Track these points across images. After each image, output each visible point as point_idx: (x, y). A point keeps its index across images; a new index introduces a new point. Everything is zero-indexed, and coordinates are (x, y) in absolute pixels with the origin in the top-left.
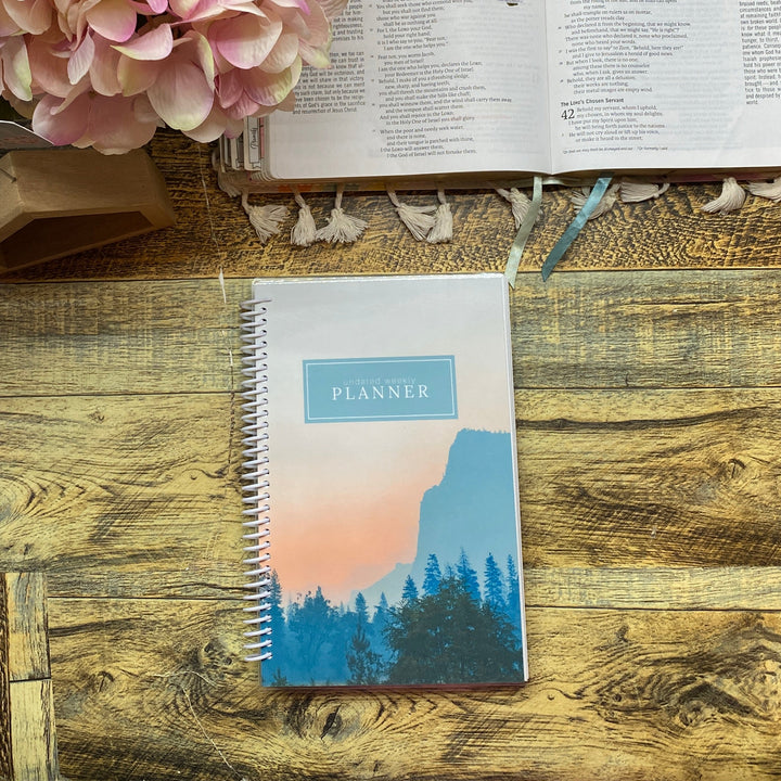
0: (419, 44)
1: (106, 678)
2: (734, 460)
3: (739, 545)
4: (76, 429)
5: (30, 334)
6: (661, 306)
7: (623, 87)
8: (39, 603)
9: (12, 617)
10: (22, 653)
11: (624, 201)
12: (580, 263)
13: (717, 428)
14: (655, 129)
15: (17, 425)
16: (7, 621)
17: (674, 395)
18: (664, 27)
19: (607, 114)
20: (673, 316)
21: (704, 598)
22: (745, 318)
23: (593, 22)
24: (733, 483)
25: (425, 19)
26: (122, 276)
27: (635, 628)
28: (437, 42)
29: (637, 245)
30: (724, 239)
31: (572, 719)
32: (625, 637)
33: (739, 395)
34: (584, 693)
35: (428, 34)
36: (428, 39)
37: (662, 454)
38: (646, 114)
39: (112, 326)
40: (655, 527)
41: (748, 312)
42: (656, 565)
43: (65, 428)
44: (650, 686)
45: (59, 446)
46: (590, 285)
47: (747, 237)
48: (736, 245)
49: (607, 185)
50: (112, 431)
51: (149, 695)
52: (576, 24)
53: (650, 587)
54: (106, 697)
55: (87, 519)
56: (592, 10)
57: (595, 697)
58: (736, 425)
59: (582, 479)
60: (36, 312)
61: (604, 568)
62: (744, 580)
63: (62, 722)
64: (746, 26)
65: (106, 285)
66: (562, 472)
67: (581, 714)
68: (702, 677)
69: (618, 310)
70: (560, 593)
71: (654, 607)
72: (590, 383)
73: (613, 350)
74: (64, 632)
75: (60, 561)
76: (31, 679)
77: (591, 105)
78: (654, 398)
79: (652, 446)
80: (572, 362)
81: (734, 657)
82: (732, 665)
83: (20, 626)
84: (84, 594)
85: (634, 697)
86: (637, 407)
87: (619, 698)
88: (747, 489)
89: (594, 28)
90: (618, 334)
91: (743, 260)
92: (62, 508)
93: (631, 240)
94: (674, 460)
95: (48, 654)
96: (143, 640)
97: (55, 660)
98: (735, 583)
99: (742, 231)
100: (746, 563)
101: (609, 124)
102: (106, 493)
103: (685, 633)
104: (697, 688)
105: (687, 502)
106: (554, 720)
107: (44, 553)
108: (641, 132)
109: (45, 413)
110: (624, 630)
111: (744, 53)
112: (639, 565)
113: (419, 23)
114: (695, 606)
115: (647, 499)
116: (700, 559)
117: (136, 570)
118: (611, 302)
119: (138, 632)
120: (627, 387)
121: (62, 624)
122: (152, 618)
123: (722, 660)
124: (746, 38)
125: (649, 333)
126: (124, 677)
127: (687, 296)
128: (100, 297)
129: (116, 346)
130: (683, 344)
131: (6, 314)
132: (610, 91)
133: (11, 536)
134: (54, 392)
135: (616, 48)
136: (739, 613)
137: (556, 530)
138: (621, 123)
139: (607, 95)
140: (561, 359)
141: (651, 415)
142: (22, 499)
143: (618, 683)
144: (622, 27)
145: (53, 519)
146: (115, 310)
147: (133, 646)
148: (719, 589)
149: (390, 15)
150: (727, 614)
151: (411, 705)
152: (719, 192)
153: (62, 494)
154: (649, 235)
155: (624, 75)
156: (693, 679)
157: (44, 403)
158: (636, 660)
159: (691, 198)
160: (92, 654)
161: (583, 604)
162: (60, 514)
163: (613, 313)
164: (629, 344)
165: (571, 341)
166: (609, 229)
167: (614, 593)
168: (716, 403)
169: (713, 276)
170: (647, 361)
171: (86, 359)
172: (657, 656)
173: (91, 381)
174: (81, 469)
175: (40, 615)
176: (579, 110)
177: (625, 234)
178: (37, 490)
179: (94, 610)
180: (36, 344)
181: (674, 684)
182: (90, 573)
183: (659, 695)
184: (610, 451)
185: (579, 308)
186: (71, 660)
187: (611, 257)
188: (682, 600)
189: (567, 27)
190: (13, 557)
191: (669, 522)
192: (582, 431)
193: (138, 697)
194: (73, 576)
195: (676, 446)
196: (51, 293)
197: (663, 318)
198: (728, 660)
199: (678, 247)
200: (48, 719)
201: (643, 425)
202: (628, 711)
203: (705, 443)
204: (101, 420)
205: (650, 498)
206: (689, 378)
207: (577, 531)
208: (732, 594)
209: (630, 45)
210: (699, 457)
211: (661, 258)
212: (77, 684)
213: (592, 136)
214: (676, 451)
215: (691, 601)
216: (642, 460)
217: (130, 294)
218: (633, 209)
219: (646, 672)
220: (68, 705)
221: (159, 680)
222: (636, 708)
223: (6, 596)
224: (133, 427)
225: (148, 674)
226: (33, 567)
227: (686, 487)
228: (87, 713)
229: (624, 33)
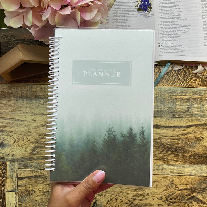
0: (123, 26)
1: (33, 191)
2: (201, 137)
3: (202, 159)
4: (28, 123)
5: (17, 97)
6: (182, 96)
7: (174, 40)
8: (15, 170)
9: (8, 174)
10: (10, 184)
11: (173, 69)
12: (162, 85)
13: (196, 128)
14: (182, 51)
15: (12, 122)
16: (6, 175)
17: (185, 119)
18: (184, 26)
19: (170, 46)
20: (185, 99)
21: (193, 173)
22: (203, 100)
23: (167, 23)
24: (201, 143)
25: (125, 20)
26: (43, 83)
27: (176, 180)
28: (128, 26)
29: (176, 81)
30: (198, 80)
31: (159, 205)
32: (173, 183)
33: (202, 120)
34: (162, 198)
35: (126, 24)
36: (126, 25)
37: (183, 135)
38: (180, 47)
39: (39, 96)
40: (181, 154)
41: (204, 99)
42: (181, 164)
43: (25, 123)
44: (179, 196)
45: (23, 128)
46: (165, 90)
47: (204, 80)
48: (201, 82)
49: (169, 65)
50: (38, 124)
51: (45, 196)
52: (163, 24)
53: (179, 170)
54: (33, 197)
55: (30, 148)
56: (166, 20)
57: (165, 199)
58: (201, 128)
59: (162, 141)
60: (19, 92)
61: (167, 164)
62: (203, 168)
63: (20, 203)
64: (204, 27)
65: (38, 85)
66: (157, 139)
67: (161, 203)
68: (193, 194)
69: (171, 97)
70: (156, 171)
71: (180, 175)
72: (164, 116)
73: (170, 107)
74: (22, 178)
75: (22, 159)
76: (12, 191)
77: (166, 44)
78: (180, 120)
79: (180, 132)
80: (160, 110)
81: (201, 189)
82: (201, 191)
83: (10, 177)
84: (28, 168)
85: (175, 199)
86: (176, 122)
87: (171, 199)
88: (204, 144)
89: (167, 25)
90: (171, 103)
91: (203, 86)
92: (23, 144)
93: (175, 79)
94: (186, 136)
95: (17, 185)
96: (44, 181)
97: (19, 186)
98: (201, 169)
99: (202, 78)
100: (204, 164)
101: (171, 49)
102: (35, 141)
103: (188, 182)
104: (191, 197)
105: (189, 147)
106: (154, 205)
107: (18, 157)
108: (178, 51)
109: (20, 119)
110: (173, 181)
111: (204, 33)
112: (176, 164)
113: (123, 21)
114: (191, 175)
115: (179, 146)
116: (192, 162)
117: (43, 162)
118: (170, 95)
119: (42, 179)
120: (174, 117)
121: (22, 176)
122: (47, 175)
123: (198, 189)
124: (204, 30)
125: (179, 103)
126: (38, 191)
127: (189, 94)
128: (36, 88)
129: (40, 101)
130: (188, 106)
131: (11, 92)
132: (171, 41)
133: (9, 152)
134: (23, 113)
135: (172, 30)
136: (202, 177)
137: (155, 154)
138: (174, 49)
139: (170, 42)
140: (157, 109)
141: (180, 125)
142: (12, 142)
143: (171, 195)
144: (174, 25)
145: (21, 147)
146: (40, 92)
147: (41, 183)
148: (197, 170)
149: (116, 19)
150: (199, 177)
151: (116, 200)
152: (197, 68)
153: (23, 141)
154: (179, 78)
155: (174, 37)
156: (190, 194)
157: (20, 116)
158: (176, 189)
159: (190, 70)
160: (30, 185)
161: (162, 174)
162: (23, 146)
163: (170, 98)
164: (174, 106)
165: (159, 105)
166: (169, 76)
167: (170, 171)
168: (196, 122)
169: (195, 89)
170: (179, 110)
171: (32, 105)
172: (181, 188)
173: (33, 111)
174: (29, 134)
175: (16, 174)
176: (163, 45)
177: (173, 78)
178: (17, 139)
179: (31, 173)
180: (18, 100)
181: (186, 196)
182: (30, 162)
183: (182, 198)
184: (169, 134)
185: (162, 96)
186: (24, 186)
187: (170, 83)
188: (188, 173)
189: (160, 25)
190: (9, 157)
191: (184, 152)
192: (162, 128)
193: (41, 197)
194: (25, 163)
195: (186, 133)
196: (23, 87)
197: (183, 100)
198: (200, 190)
199: (187, 82)
200: (16, 202)
201: (177, 127)
202: (174, 203)
203: (193, 132)
204: (35, 121)
205: (180, 146)
206: (189, 115)
207: (161, 154)
208: (200, 172)
209: (176, 30)
210: (192, 136)
211: (182, 84)
212: (25, 193)
213: (166, 52)
214: (186, 134)
215: (190, 174)
216: (177, 136)
217: (44, 88)
218: (175, 72)
219: (178, 192)
220: (22, 199)
221: (48, 192)
222: (176, 202)
223: (7, 168)
224: (43, 123)
225: (45, 190)
226: (14, 160)
227: (189, 144)
228: (27, 201)
229: (174, 27)
